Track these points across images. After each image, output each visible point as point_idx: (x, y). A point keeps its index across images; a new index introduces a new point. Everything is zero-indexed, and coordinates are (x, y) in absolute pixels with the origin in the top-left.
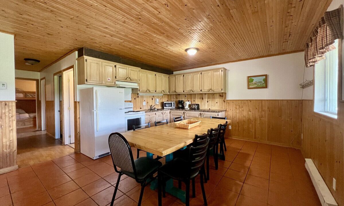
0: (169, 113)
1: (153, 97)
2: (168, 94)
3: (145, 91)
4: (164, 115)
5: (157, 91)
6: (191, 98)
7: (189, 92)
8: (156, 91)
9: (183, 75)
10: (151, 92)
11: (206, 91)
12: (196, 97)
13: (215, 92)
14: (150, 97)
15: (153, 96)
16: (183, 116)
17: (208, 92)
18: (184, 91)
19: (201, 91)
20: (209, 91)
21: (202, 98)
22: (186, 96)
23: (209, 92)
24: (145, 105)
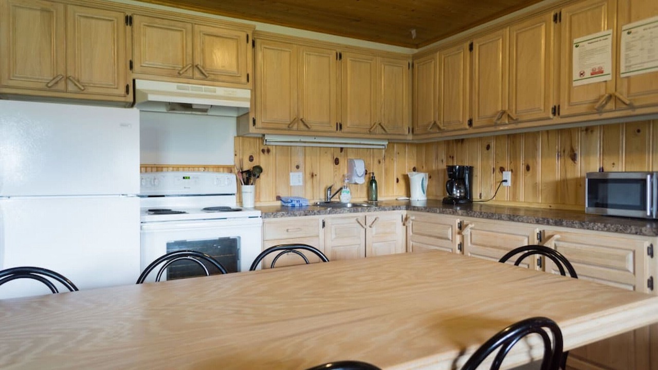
0: (400, 223)
1: (338, 154)
2: (410, 137)
3: (285, 127)
4: (372, 232)
5: (348, 125)
6: (514, 157)
7: (496, 125)
8: (340, 126)
9: (467, 45)
10: (313, 128)
11: (583, 109)
12: (536, 149)
13: (638, 112)
14: (325, 150)
15: (342, 149)
16: (458, 239)
17: (596, 117)
18: (470, 123)
19: (556, 111)
20: (599, 111)
21: (572, 150)
22: (488, 147)
23: (605, 116)
24: (301, 184)
